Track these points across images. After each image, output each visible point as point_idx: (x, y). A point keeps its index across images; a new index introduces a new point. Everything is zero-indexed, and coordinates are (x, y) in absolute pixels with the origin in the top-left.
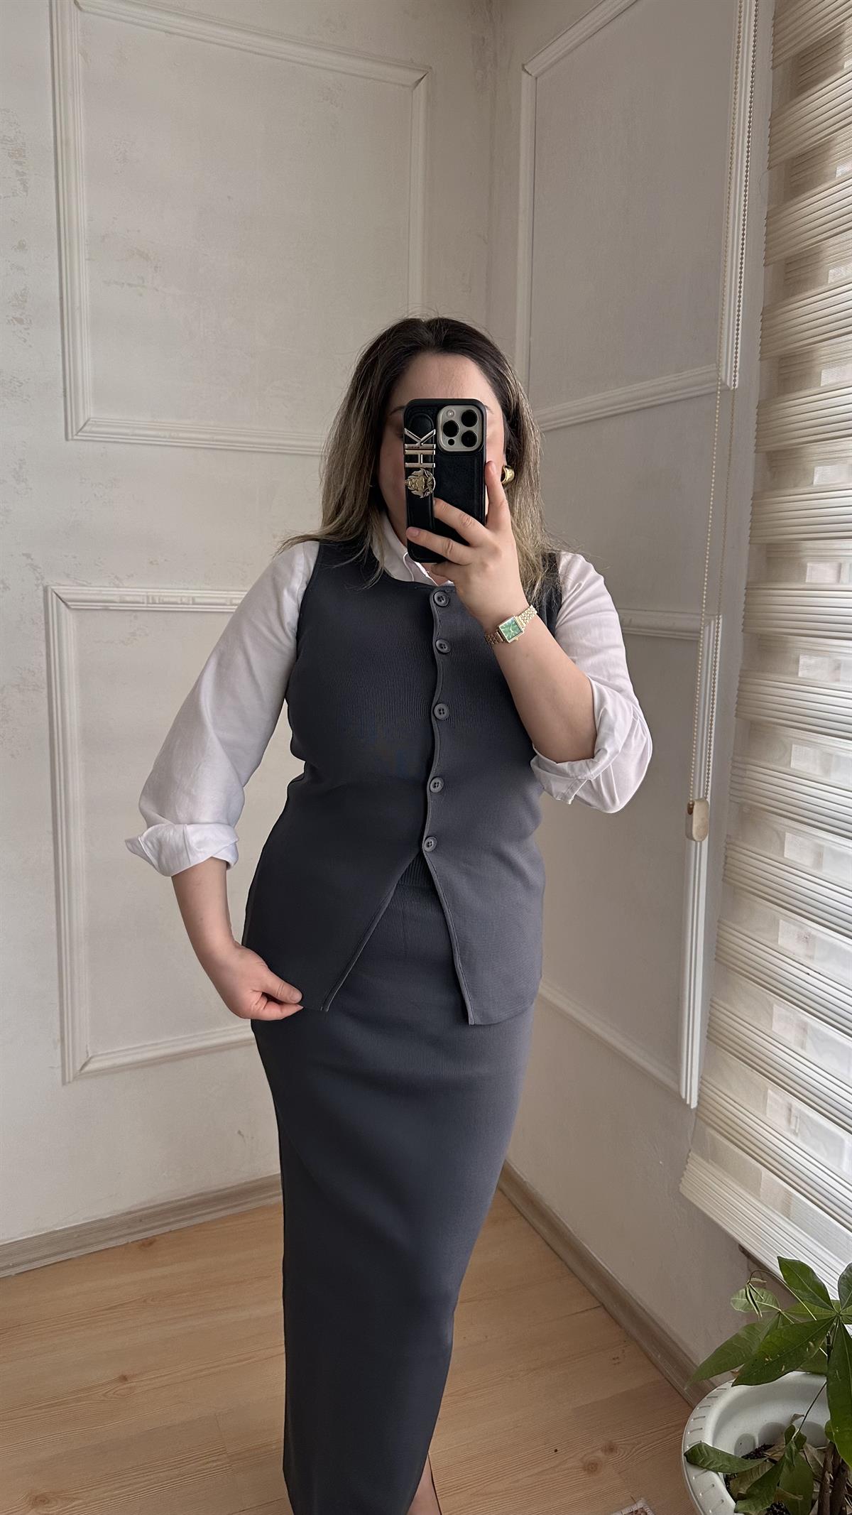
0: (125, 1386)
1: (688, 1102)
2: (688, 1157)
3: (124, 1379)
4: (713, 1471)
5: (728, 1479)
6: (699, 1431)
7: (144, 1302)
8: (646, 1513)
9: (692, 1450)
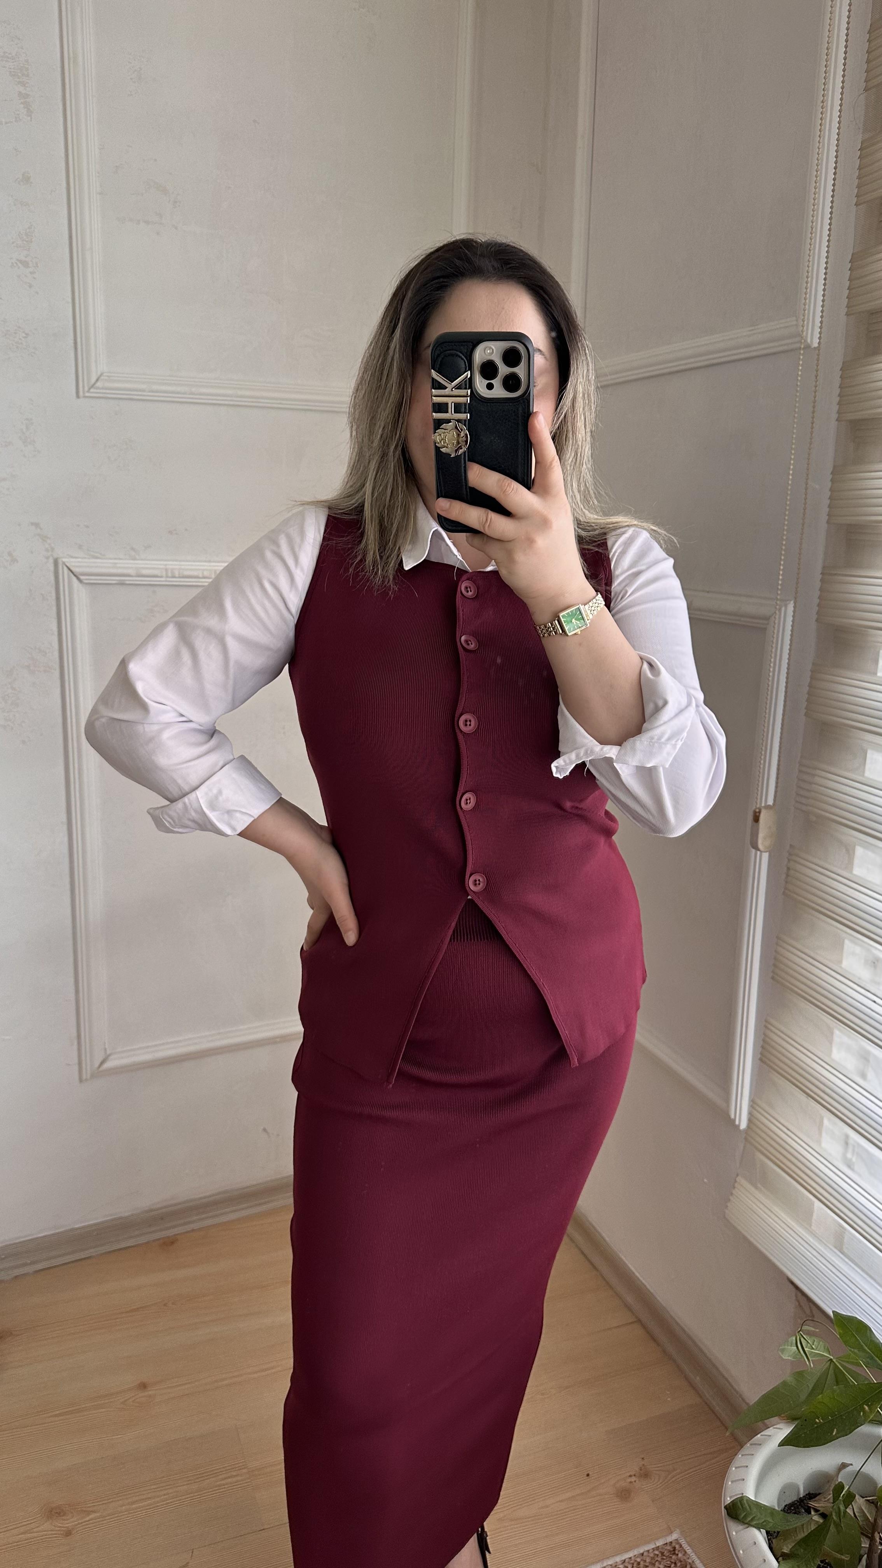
0: (143, 1394)
1: (737, 1123)
2: (736, 1181)
3: (143, 1386)
4: (755, 1528)
5: (771, 1537)
6: (741, 1482)
7: (165, 1305)
8: (681, 1546)
9: (733, 1503)
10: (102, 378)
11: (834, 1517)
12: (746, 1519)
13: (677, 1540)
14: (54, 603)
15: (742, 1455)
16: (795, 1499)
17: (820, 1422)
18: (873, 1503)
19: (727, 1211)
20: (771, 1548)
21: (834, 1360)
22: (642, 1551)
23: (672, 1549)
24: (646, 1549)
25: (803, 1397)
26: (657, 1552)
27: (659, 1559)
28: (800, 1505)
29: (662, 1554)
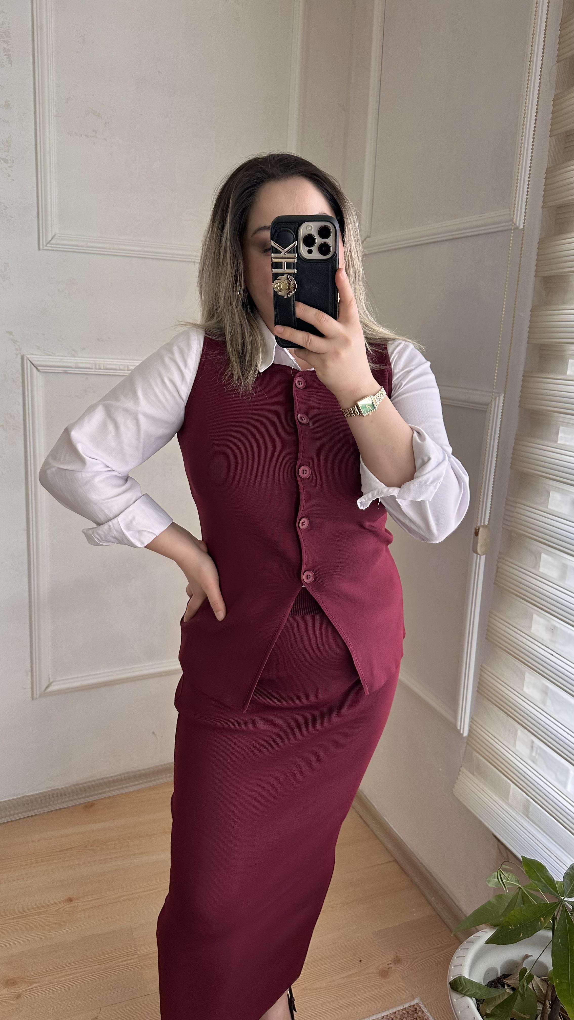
0: (70, 906)
1: (462, 732)
3: (70, 900)
4: (469, 997)
5: (479, 1003)
6: (460, 966)
7: (86, 847)
8: (420, 1008)
9: (455, 980)
10: (55, 237)
11: (520, 991)
12: (463, 991)
13: (417, 1003)
14: (21, 384)
15: (461, 949)
16: (494, 977)
17: (512, 928)
18: (545, 981)
19: (454, 790)
20: (479, 1010)
21: (522, 888)
22: (394, 1011)
23: (414, 1010)
24: (398, 1009)
25: (501, 911)
26: (404, 1012)
27: (406, 1016)
28: (498, 982)
29: (408, 1012)
